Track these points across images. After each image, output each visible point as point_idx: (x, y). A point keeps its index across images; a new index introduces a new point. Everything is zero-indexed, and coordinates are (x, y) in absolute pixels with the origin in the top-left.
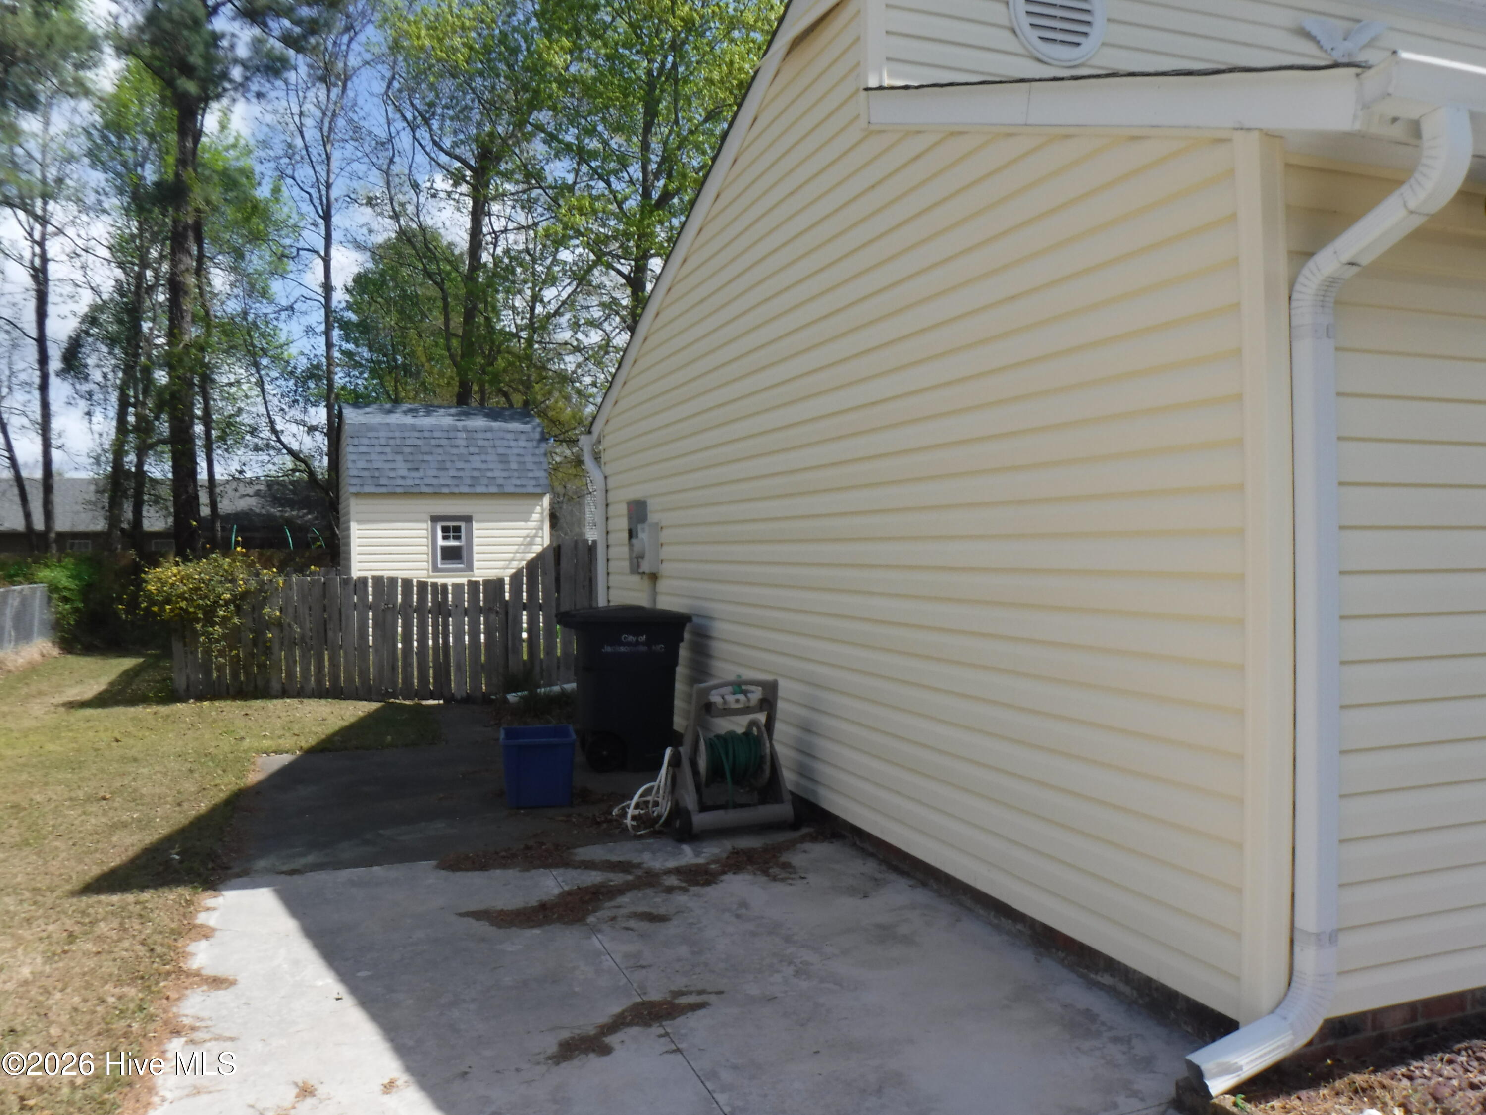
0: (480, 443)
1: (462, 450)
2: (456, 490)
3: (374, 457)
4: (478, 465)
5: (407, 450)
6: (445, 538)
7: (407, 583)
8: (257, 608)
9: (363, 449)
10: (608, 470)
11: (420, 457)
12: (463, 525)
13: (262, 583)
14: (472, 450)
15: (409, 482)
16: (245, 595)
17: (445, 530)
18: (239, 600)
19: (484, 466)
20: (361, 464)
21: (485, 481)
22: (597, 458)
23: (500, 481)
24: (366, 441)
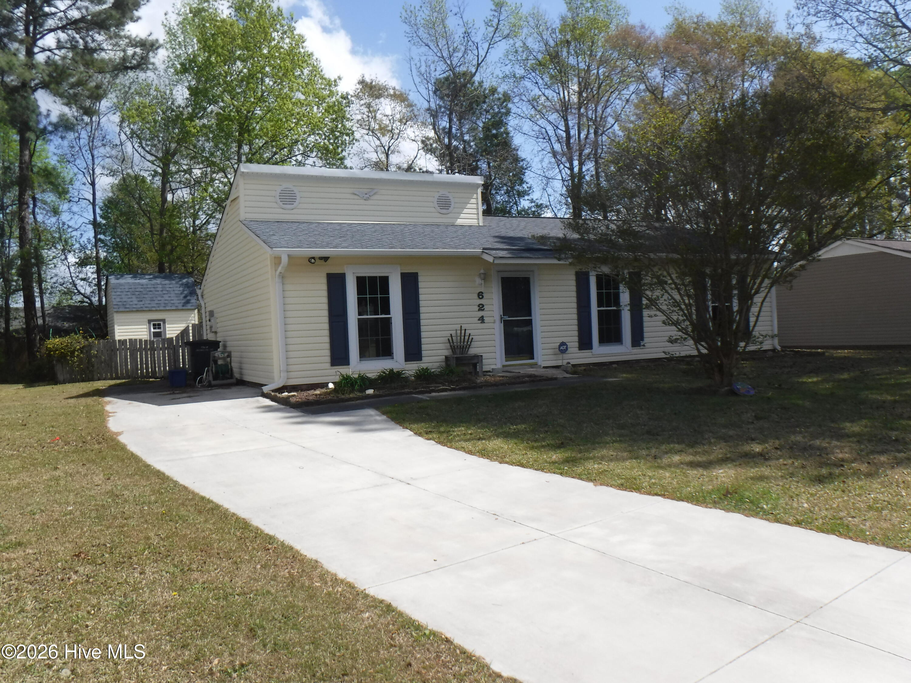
0: (168, 289)
1: (160, 292)
2: (158, 309)
3: (123, 296)
4: (167, 298)
5: (137, 293)
6: (154, 328)
7: (141, 340)
8: (88, 352)
9: (118, 293)
10: (206, 301)
11: (143, 296)
12: (162, 323)
13: (90, 343)
14: (164, 292)
15: (139, 306)
16: (83, 347)
17: (154, 325)
18: (81, 350)
19: (170, 299)
20: (118, 300)
21: (170, 305)
22: (202, 296)
23: (177, 305)
24: (119, 290)
